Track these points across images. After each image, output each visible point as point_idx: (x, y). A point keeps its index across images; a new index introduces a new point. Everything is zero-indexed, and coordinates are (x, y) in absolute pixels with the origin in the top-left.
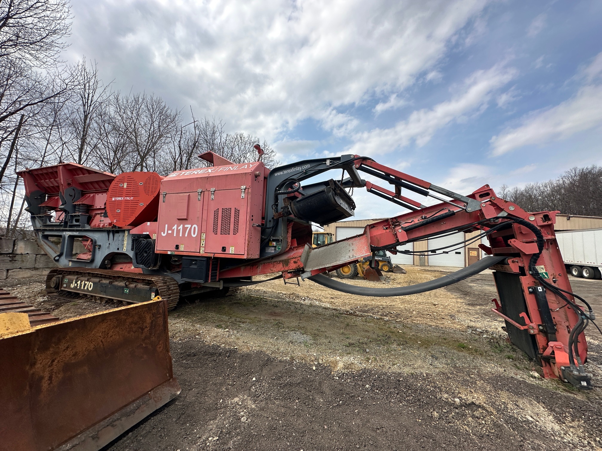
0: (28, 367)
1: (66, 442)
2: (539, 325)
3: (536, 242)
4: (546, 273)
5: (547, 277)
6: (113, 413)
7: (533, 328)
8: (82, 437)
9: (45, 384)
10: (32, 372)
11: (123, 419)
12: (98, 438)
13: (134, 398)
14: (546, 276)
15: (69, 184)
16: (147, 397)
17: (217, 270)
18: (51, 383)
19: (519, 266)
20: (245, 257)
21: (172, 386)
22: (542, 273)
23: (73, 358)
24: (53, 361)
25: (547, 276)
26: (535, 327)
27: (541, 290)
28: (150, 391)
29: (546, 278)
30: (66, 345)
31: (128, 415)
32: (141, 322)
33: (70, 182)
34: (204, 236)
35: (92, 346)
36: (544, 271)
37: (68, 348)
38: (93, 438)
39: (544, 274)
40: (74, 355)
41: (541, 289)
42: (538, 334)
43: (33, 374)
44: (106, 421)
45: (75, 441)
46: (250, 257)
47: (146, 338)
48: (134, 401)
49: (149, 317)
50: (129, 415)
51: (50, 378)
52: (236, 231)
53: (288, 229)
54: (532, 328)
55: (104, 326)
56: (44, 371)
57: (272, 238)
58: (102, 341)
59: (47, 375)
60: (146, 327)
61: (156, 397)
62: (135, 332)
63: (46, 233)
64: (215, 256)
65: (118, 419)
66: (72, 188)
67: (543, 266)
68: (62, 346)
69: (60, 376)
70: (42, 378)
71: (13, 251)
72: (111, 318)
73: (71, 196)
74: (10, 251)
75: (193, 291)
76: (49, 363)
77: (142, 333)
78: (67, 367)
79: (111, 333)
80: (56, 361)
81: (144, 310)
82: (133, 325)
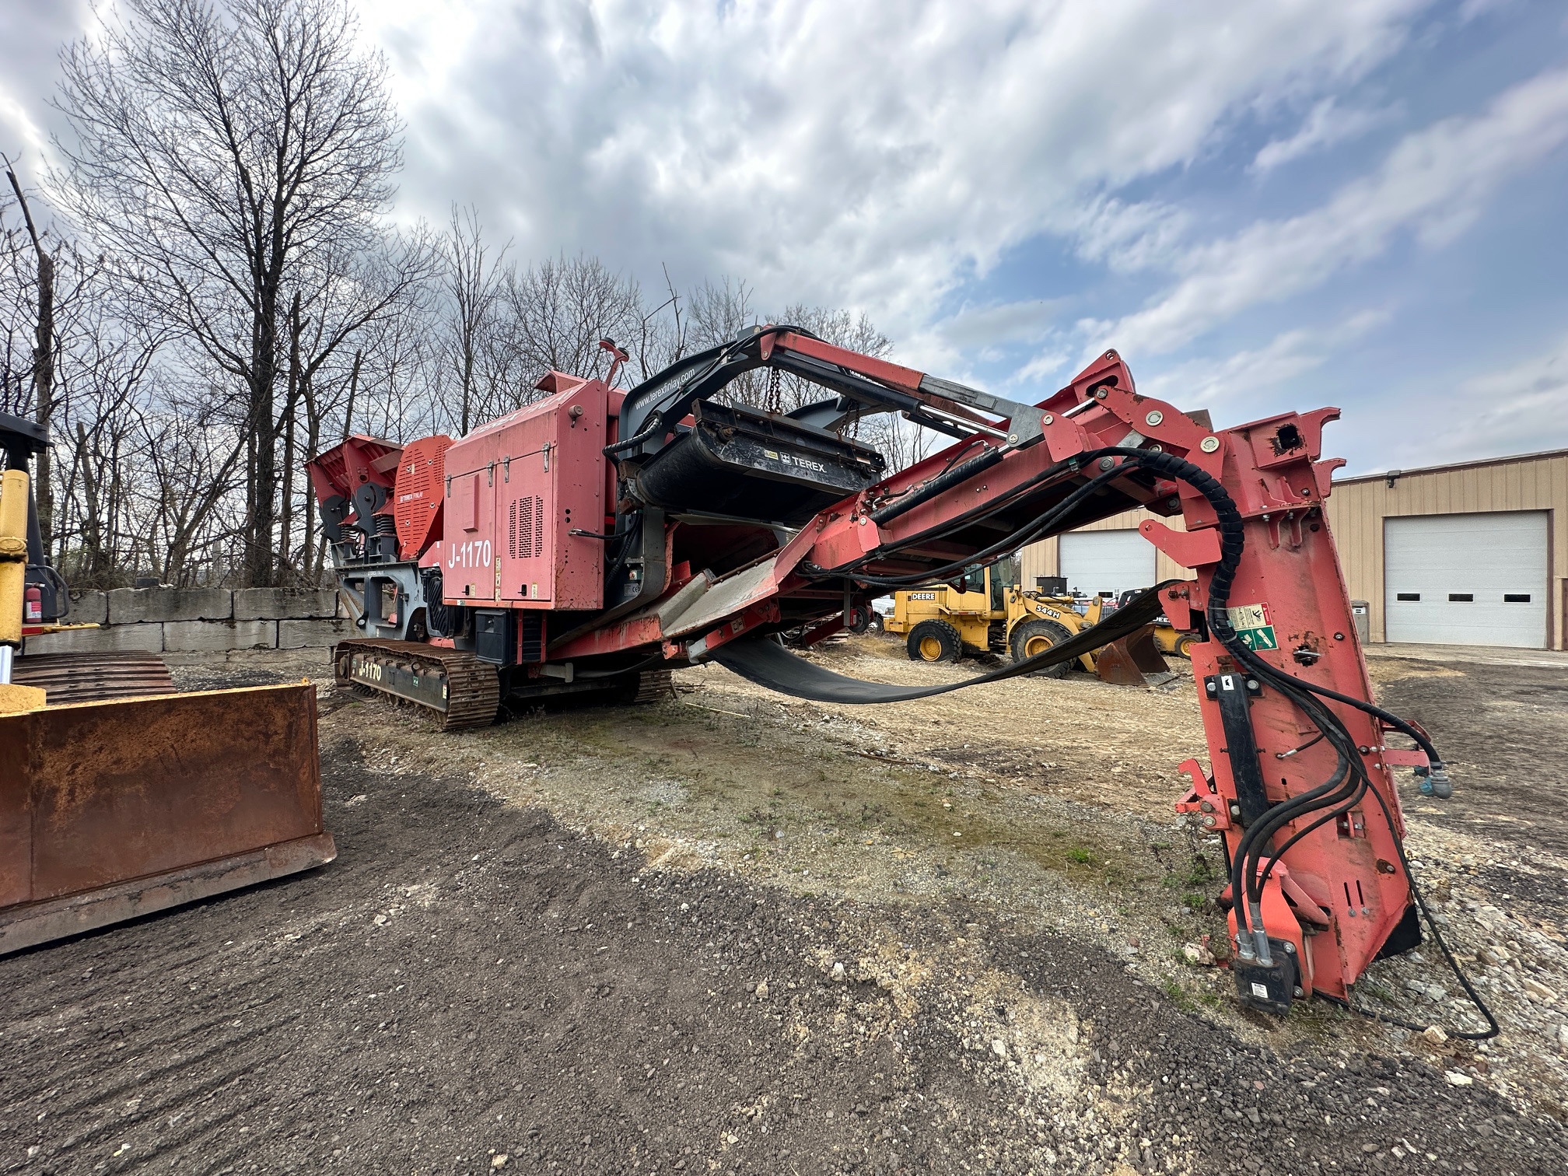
0: (27, 770)
1: (83, 892)
2: (1232, 803)
3: (1217, 527)
4: (1268, 632)
5: (1270, 644)
6: (181, 868)
7: (1213, 810)
8: (112, 892)
9: (62, 800)
10: (37, 778)
11: (196, 881)
12: (140, 899)
13: (228, 852)
14: (1266, 641)
15: (363, 478)
16: (259, 856)
17: (539, 638)
18: (73, 800)
19: (1192, 611)
20: (551, 606)
21: (320, 847)
22: (1255, 630)
23: (114, 767)
24: (75, 766)
25: (1271, 639)
26: (1220, 805)
27: (1231, 687)
28: (270, 846)
29: (1266, 646)
30: (98, 744)
31: (206, 876)
32: (262, 722)
33: (364, 473)
34: (499, 563)
35: (152, 753)
36: (1262, 623)
37: (101, 749)
38: (131, 898)
39: (1260, 633)
40: (115, 763)
41: (1230, 681)
42: (1230, 829)
43: (39, 781)
44: (165, 877)
45: (101, 895)
46: (565, 605)
47: (276, 752)
48: (228, 857)
49: (280, 715)
50: (210, 877)
51: (72, 792)
52: (539, 549)
53: (666, 539)
54: (1209, 808)
55: (173, 721)
56: (59, 779)
57: (629, 561)
58: (172, 746)
59: (64, 786)
60: (276, 733)
61: (276, 859)
62: (248, 740)
63: (352, 576)
64: (515, 606)
65: (186, 879)
66: (369, 484)
67: (1258, 608)
68: (91, 745)
69: (91, 792)
70: (55, 791)
71: (337, 612)
72: (189, 707)
73: (368, 500)
74: (333, 614)
75: (547, 688)
76: (68, 769)
77: (267, 743)
78: (102, 780)
79: (191, 735)
80: (81, 767)
81: (265, 700)
82: (243, 726)
